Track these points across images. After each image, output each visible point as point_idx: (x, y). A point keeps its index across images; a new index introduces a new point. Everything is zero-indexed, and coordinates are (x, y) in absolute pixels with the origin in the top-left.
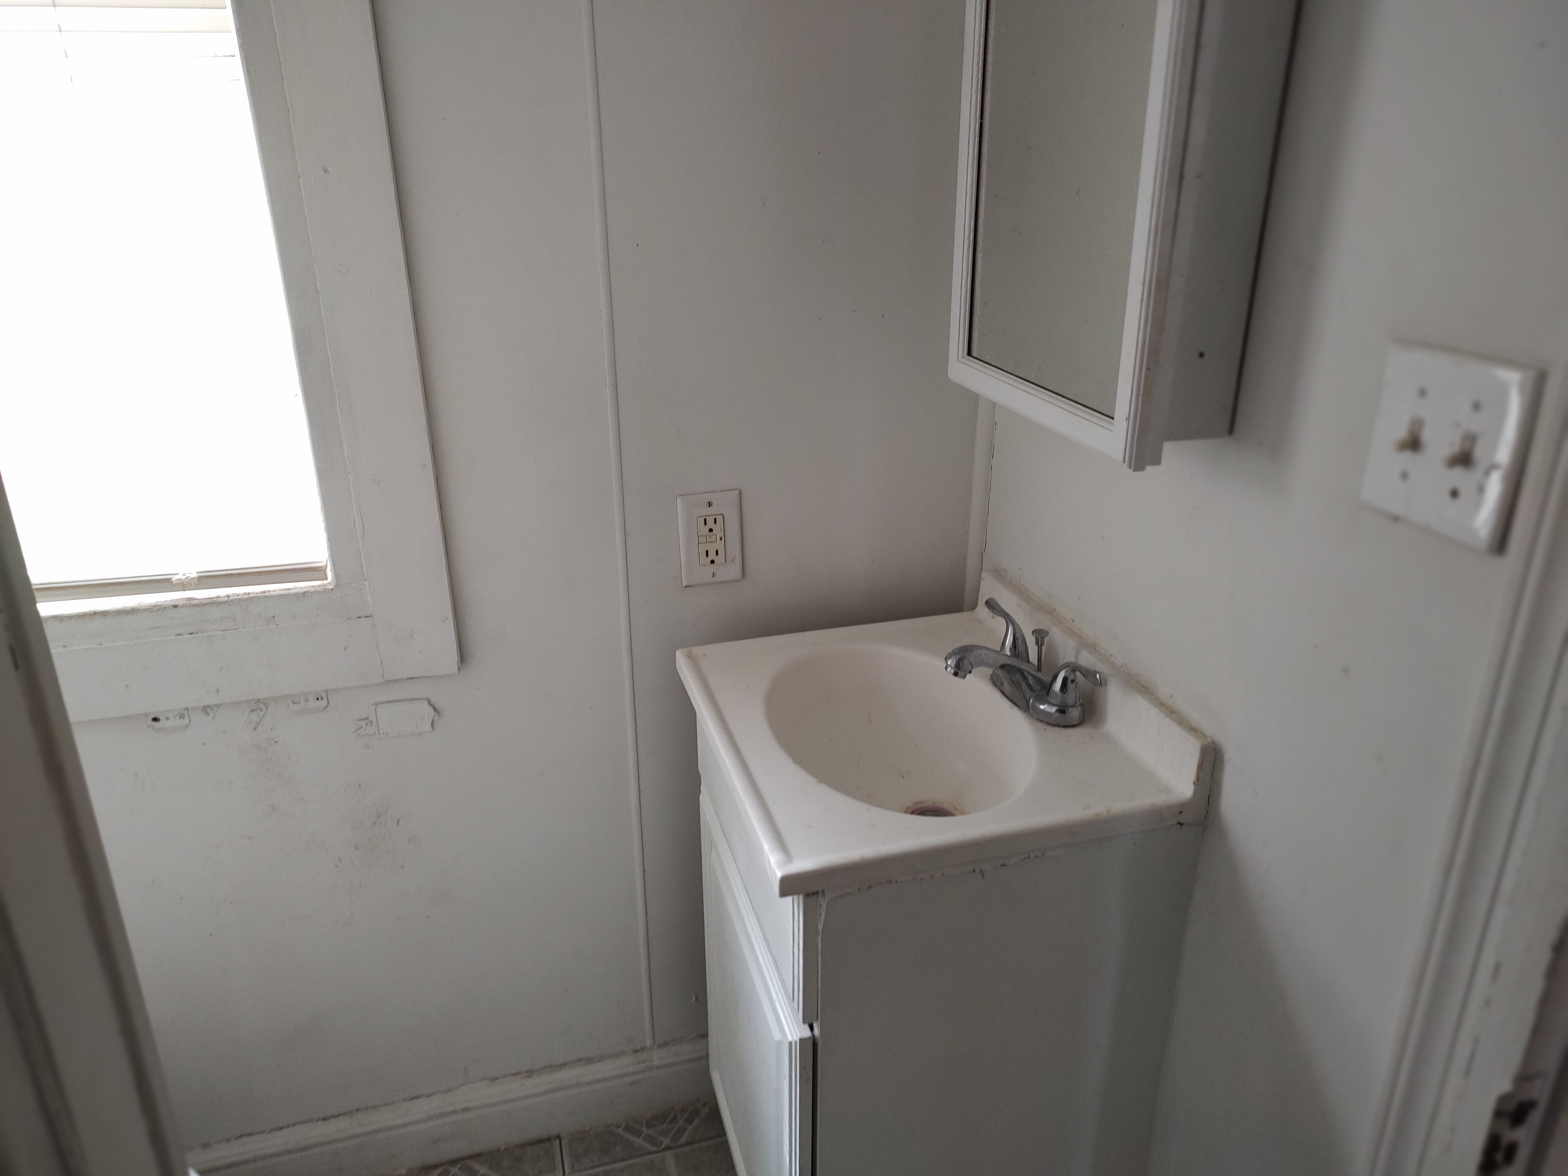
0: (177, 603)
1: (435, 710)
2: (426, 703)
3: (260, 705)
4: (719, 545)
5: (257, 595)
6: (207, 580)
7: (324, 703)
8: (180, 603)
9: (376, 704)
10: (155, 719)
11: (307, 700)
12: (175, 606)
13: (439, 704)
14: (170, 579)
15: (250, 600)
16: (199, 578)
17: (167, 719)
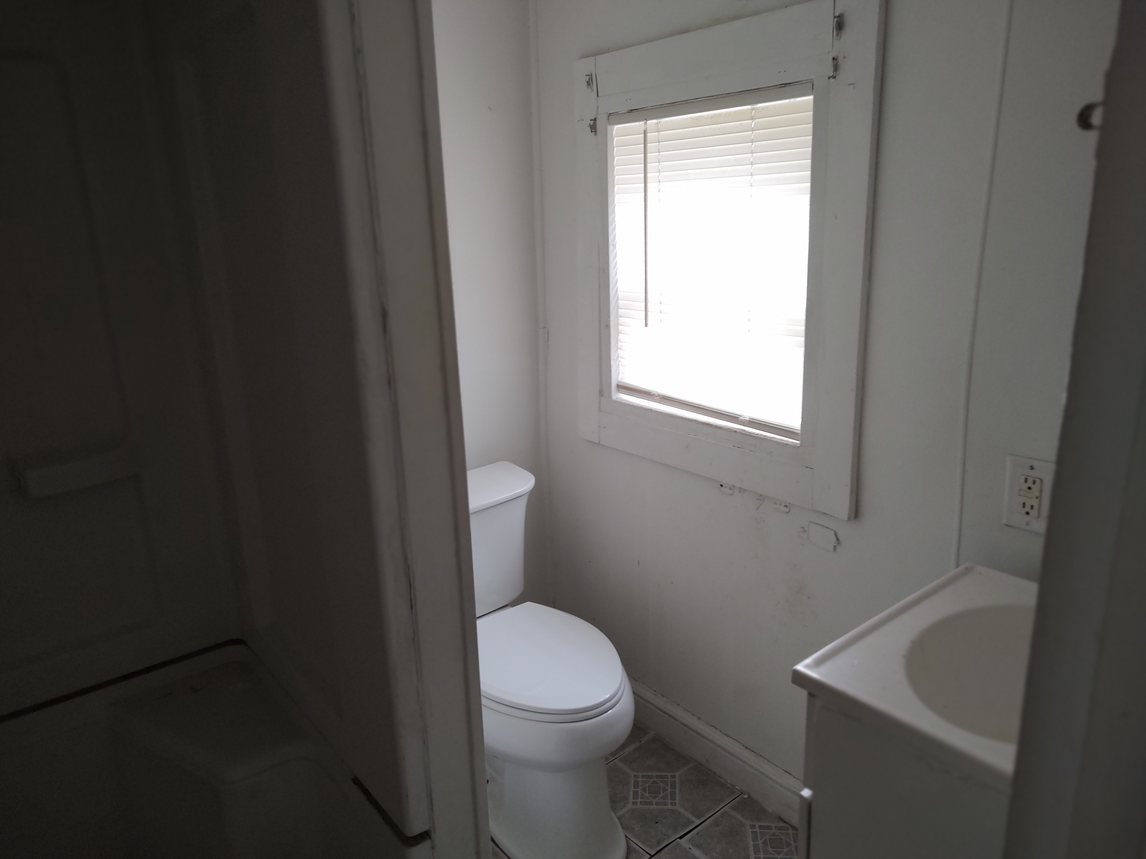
0: (737, 430)
1: (838, 540)
2: (833, 532)
3: (761, 498)
4: (1035, 503)
5: (768, 438)
6: (753, 423)
7: (787, 510)
8: (738, 431)
9: (810, 522)
10: (721, 486)
11: (780, 505)
12: (736, 432)
13: (841, 538)
14: (738, 418)
15: (765, 439)
16: (749, 421)
17: (726, 487)
